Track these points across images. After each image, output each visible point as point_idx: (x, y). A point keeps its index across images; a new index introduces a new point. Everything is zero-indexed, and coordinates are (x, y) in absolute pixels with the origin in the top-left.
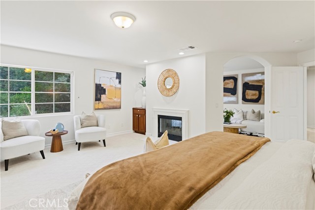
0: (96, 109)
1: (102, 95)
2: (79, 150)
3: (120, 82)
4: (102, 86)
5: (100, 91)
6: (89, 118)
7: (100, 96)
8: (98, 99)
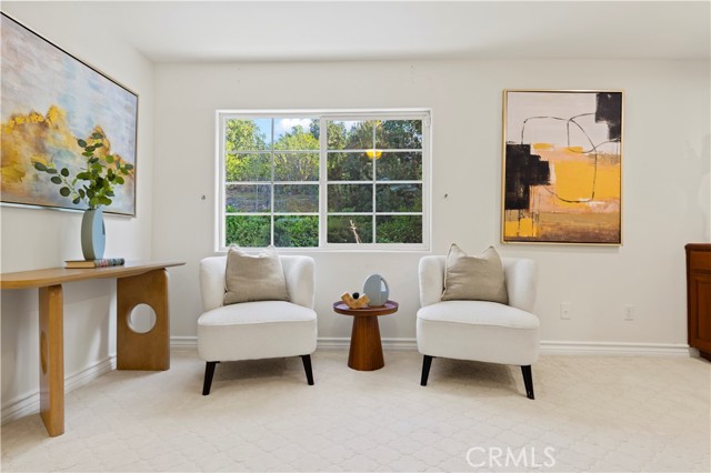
0: (507, 240)
1: (532, 188)
2: (424, 382)
3: (615, 133)
4: (533, 152)
5: (524, 170)
6: (469, 265)
7: (527, 192)
8: (516, 200)
